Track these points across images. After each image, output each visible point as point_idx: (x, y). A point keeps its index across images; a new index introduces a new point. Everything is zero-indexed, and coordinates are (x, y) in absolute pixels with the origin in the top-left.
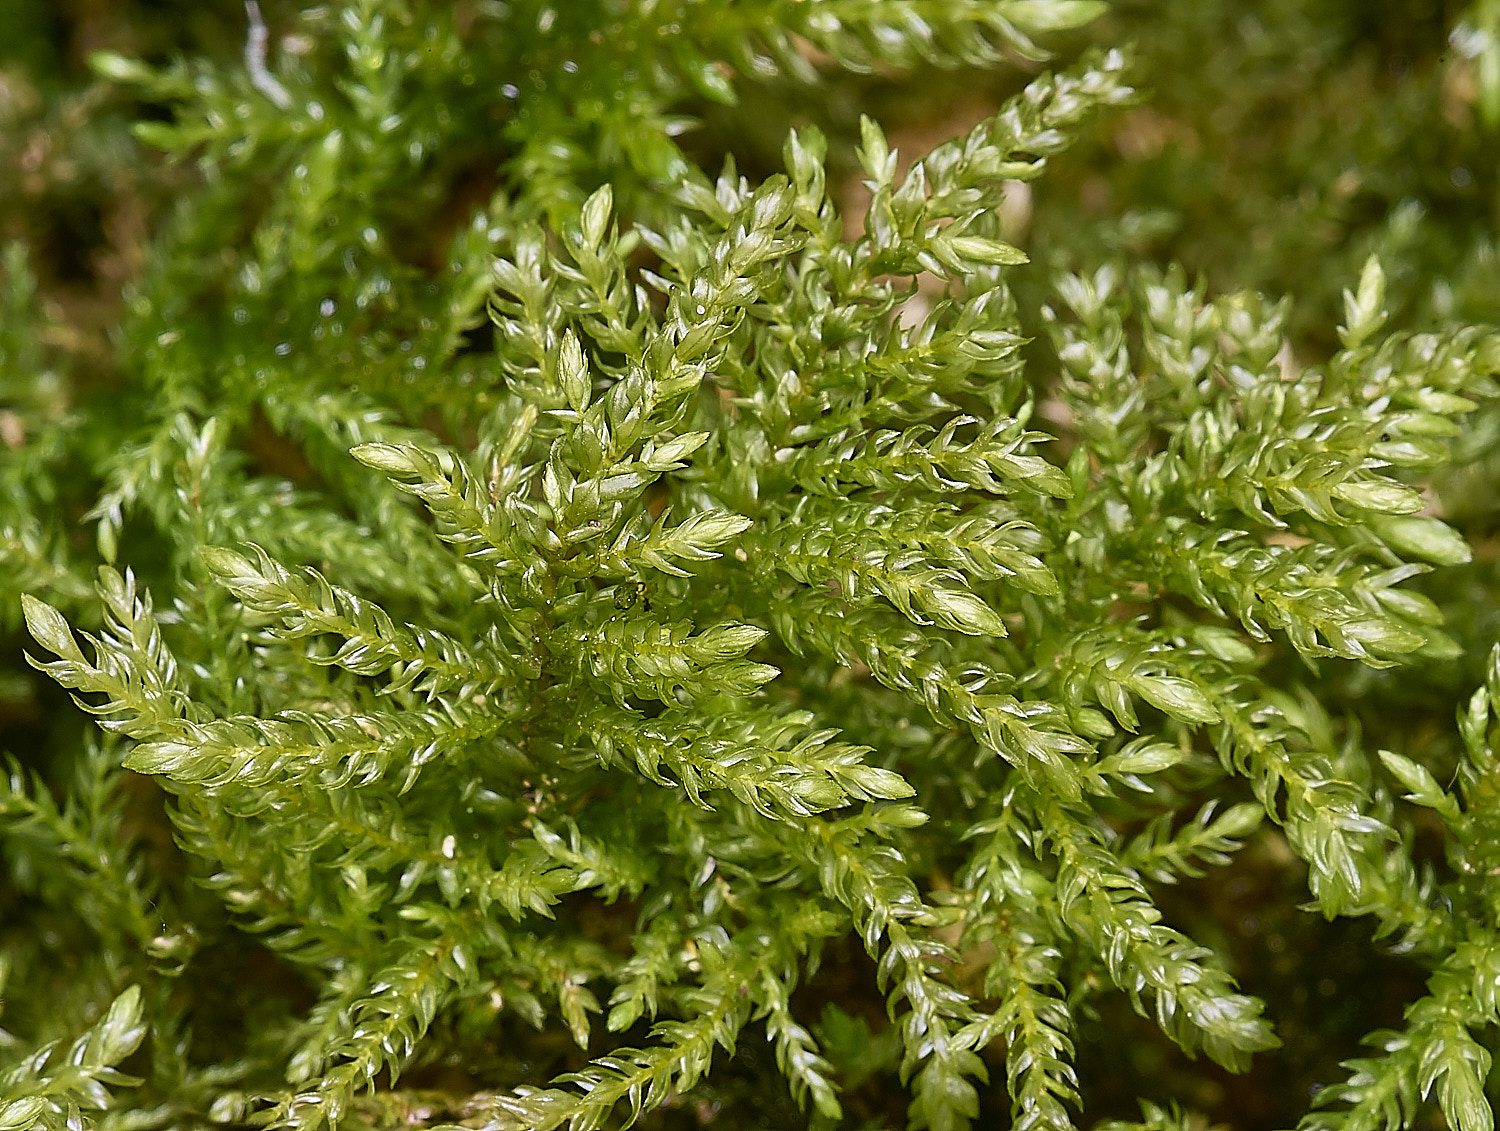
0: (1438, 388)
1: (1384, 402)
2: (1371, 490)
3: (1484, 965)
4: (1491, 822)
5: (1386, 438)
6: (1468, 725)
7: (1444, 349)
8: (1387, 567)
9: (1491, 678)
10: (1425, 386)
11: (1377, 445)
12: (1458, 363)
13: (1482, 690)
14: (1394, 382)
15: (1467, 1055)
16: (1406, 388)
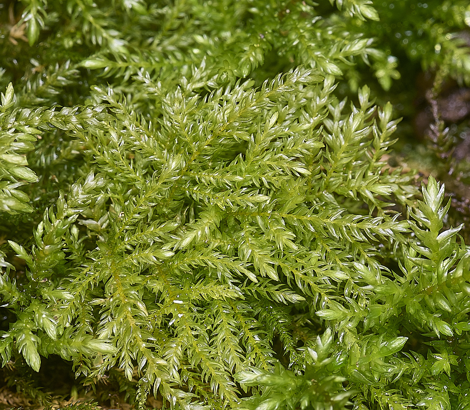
0: (30, 126)
1: (13, 130)
2: (13, 157)
3: (38, 311)
4: (43, 265)
5: (15, 141)
6: (37, 233)
7: (33, 114)
8: (12, 182)
9: (45, 219)
10: (26, 125)
11: (13, 143)
12: (37, 118)
13: (42, 222)
14: (16, 123)
15: (33, 339)
16: (20, 125)
